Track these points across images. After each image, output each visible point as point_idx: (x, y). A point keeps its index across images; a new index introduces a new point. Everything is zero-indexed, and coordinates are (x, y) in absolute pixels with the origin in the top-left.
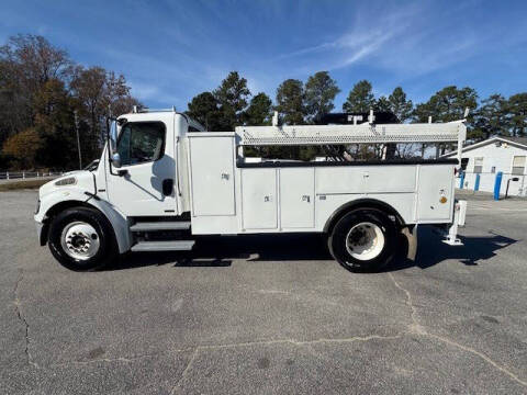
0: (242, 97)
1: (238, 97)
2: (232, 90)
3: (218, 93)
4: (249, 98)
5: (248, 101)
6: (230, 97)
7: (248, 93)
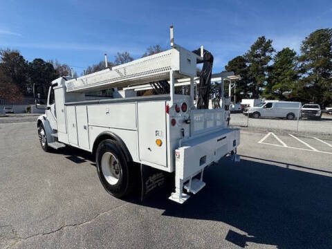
0: (267, 54)
1: (264, 55)
2: (259, 51)
3: (247, 55)
4: (273, 55)
5: (272, 57)
6: (257, 56)
7: (272, 50)
